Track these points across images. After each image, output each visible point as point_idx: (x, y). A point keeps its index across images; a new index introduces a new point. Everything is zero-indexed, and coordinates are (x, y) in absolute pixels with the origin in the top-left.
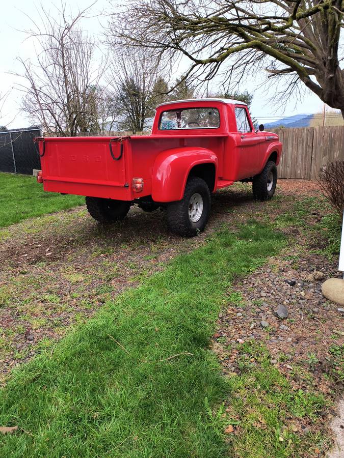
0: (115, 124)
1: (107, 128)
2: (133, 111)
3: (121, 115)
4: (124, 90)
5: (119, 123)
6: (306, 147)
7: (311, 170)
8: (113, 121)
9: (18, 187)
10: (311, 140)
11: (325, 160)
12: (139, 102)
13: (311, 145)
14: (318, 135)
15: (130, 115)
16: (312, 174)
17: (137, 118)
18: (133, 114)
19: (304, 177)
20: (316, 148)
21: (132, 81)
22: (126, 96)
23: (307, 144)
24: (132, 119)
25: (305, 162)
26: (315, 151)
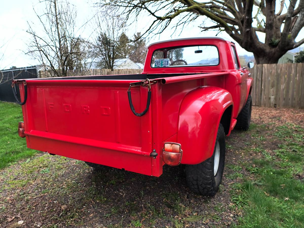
0: (93, 64)
1: (88, 66)
2: (106, 55)
3: (98, 57)
4: (100, 41)
5: (96, 63)
6: (256, 81)
7: (261, 99)
8: (92, 62)
9: (15, 118)
10: (261, 75)
11: (273, 91)
12: (110, 49)
13: (260, 79)
14: (266, 71)
15: (104, 58)
16: (262, 102)
17: (109, 60)
18: (106, 57)
19: (256, 104)
20: (265, 81)
21: (105, 35)
22: (101, 45)
23: (257, 78)
24: (105, 60)
25: (256, 92)
26: (265, 84)
